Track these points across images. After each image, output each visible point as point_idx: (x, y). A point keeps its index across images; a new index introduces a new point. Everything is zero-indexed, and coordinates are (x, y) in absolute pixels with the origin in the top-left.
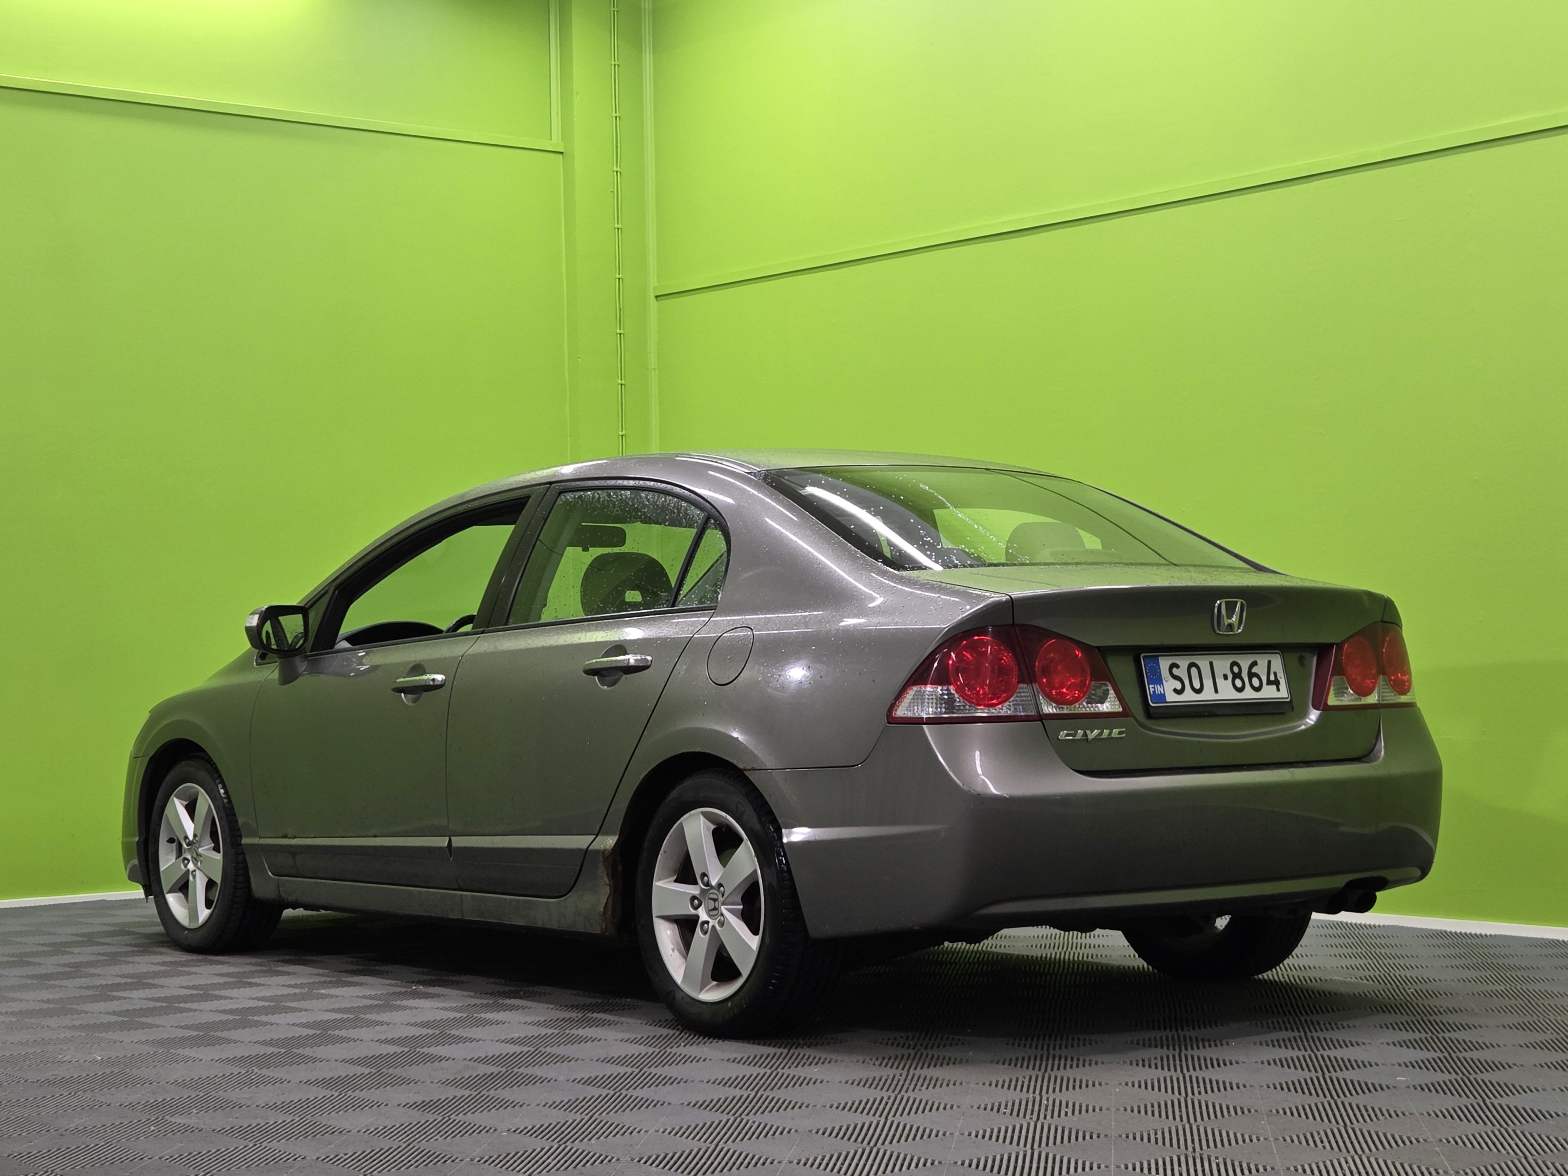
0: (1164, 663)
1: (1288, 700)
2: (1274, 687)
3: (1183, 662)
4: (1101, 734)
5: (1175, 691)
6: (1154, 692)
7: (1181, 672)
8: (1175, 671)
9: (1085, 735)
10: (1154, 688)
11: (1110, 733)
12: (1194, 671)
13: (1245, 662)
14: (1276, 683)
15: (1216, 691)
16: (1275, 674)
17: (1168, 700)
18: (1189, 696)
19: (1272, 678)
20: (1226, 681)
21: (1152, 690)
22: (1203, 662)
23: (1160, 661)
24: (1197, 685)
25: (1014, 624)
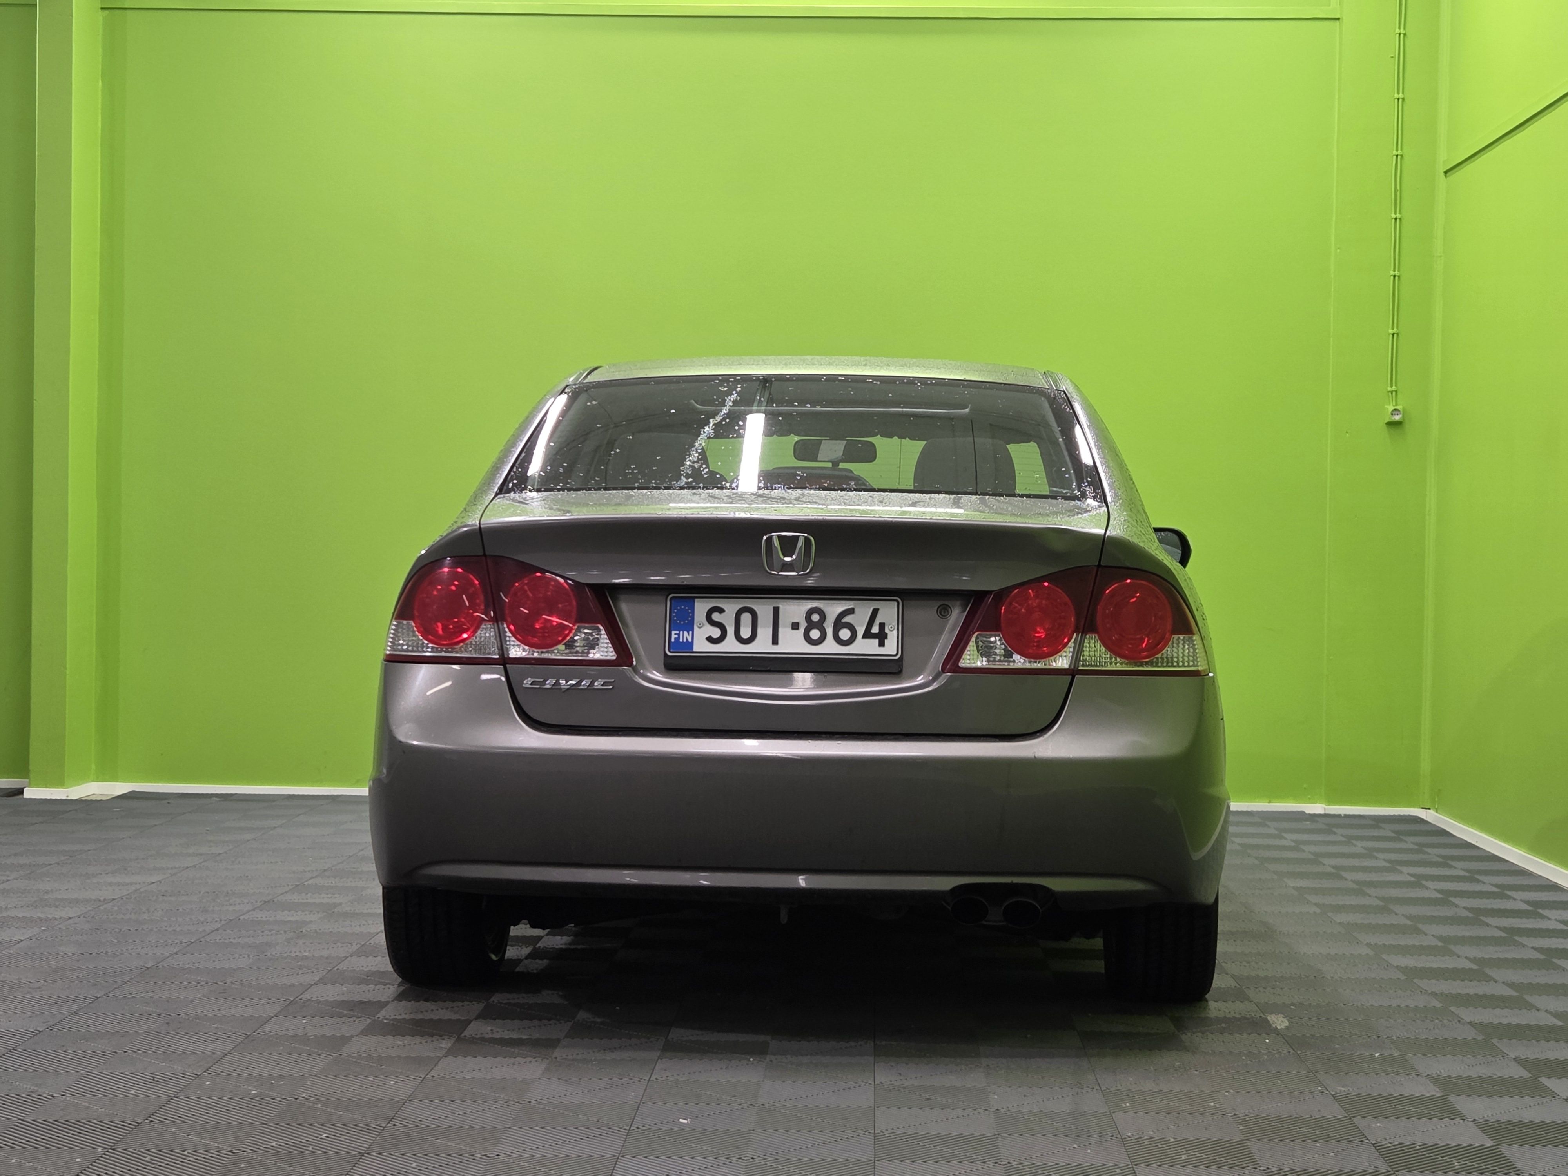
0: (701, 607)
1: (896, 658)
2: (877, 641)
3: (731, 607)
4: (579, 683)
5: (710, 639)
6: (677, 639)
7: (727, 619)
8: (716, 617)
9: (557, 683)
10: (679, 634)
11: (592, 684)
12: (746, 618)
13: (834, 609)
14: (882, 637)
15: (775, 642)
16: (882, 626)
17: (695, 650)
18: (730, 645)
19: (875, 629)
20: (795, 631)
21: (674, 637)
22: (764, 609)
23: (696, 604)
24: (746, 633)
25: (485, 555)
